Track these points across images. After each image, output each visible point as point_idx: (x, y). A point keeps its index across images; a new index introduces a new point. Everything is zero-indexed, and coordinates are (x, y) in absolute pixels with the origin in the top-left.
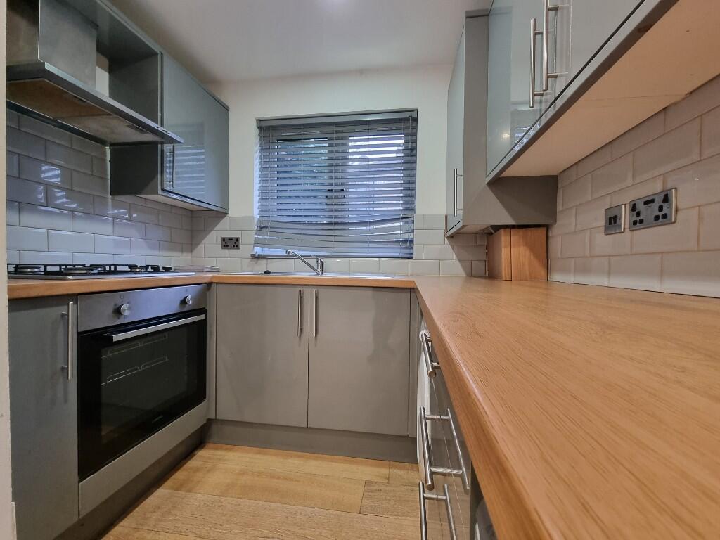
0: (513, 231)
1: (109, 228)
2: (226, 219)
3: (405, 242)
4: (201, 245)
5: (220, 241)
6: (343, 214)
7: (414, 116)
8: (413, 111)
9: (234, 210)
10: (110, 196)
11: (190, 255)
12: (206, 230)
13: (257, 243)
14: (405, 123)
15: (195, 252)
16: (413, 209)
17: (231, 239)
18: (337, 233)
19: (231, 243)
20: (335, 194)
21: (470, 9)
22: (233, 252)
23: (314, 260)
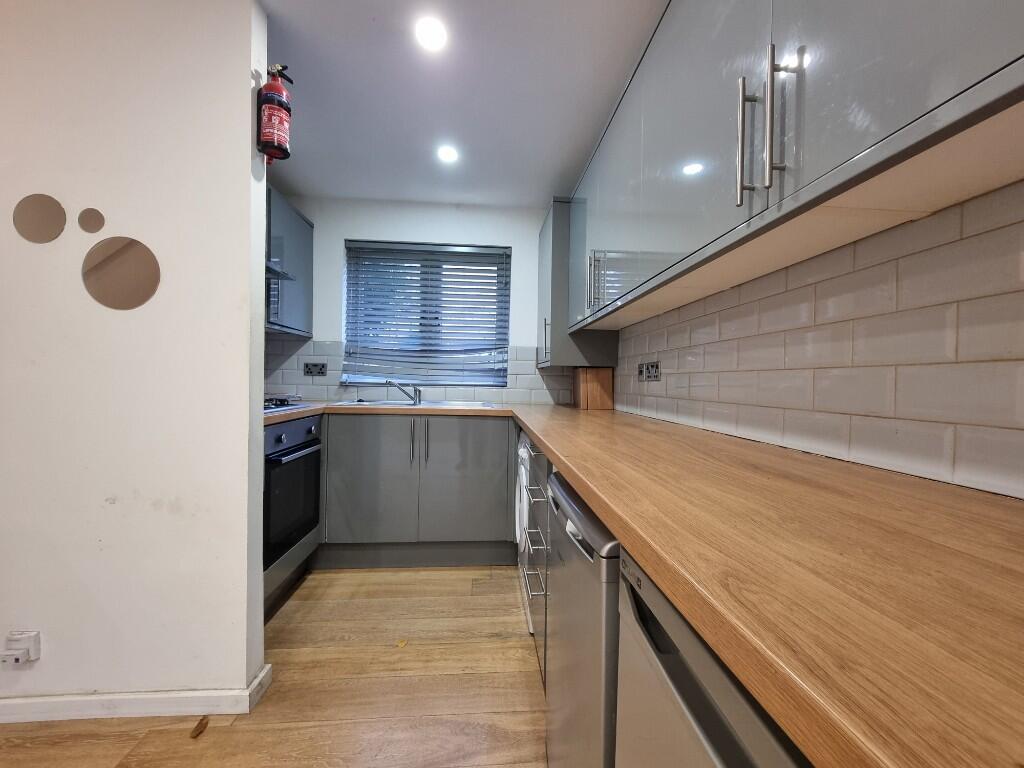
0: (589, 371)
2: (309, 344)
3: (499, 370)
4: (278, 371)
5: (302, 367)
6: (437, 342)
7: (508, 253)
8: (506, 248)
9: (319, 334)
12: (285, 355)
13: (345, 371)
14: (500, 258)
16: (506, 340)
17: (315, 365)
18: (431, 360)
19: (316, 370)
20: (429, 322)
21: (557, 195)
22: (318, 379)
23: (412, 389)
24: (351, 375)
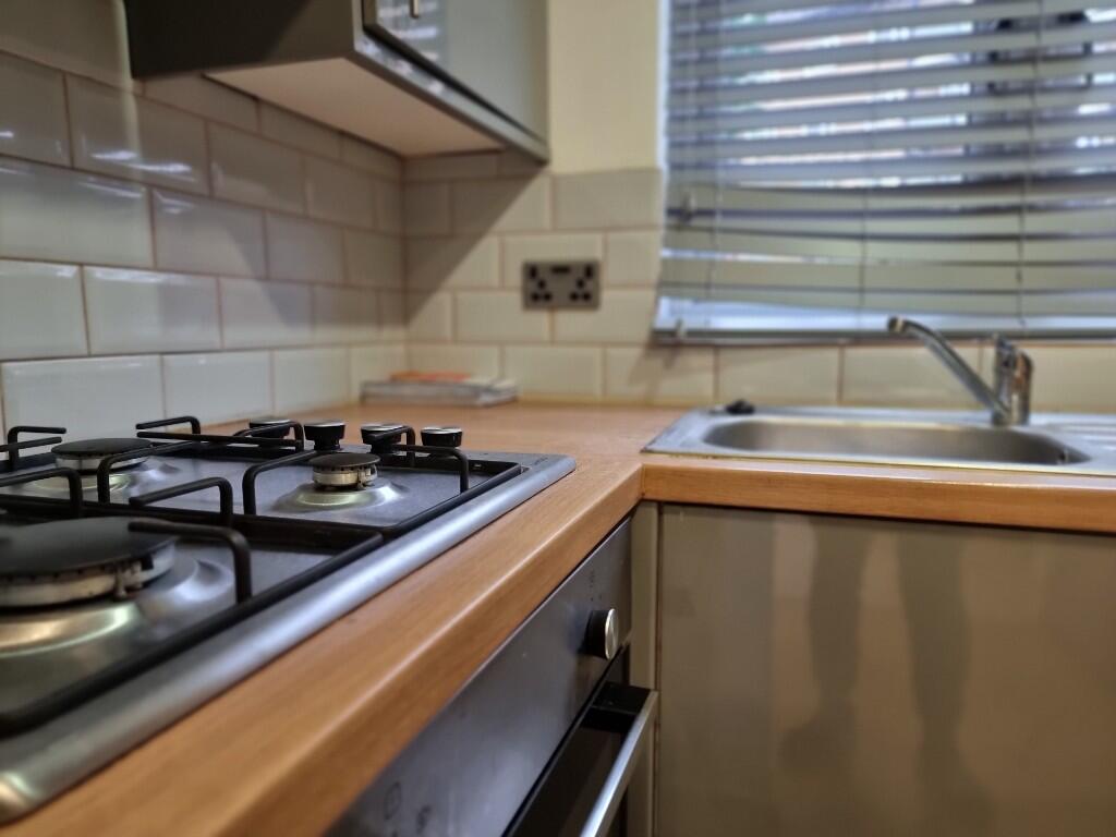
1: (135, 236)
2: (539, 188)
5: (515, 277)
9: (569, 152)
10: (128, 82)
11: (399, 333)
12: (460, 236)
13: (671, 283)
15: (424, 320)
17: (561, 270)
19: (563, 286)
22: (573, 322)
23: (990, 352)
24: (687, 304)
